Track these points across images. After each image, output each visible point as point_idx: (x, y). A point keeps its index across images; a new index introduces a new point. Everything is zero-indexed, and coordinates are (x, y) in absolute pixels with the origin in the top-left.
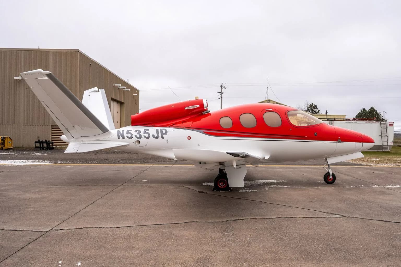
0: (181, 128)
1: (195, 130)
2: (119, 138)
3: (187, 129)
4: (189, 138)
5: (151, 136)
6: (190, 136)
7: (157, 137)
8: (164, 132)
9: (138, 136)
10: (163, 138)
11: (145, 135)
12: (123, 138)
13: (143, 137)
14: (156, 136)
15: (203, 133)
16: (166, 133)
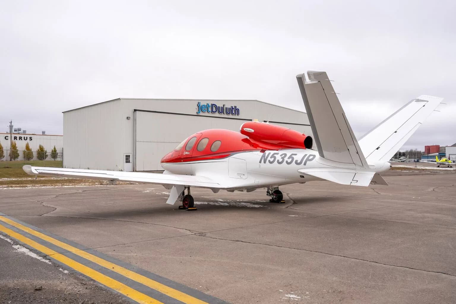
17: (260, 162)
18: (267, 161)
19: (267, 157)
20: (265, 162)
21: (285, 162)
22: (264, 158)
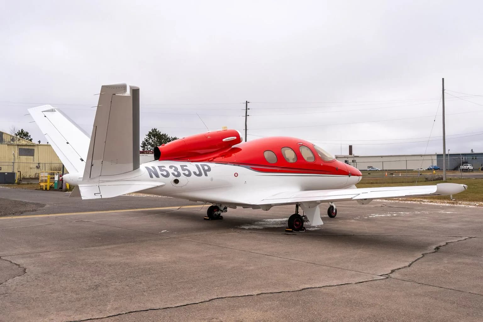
0: (226, 163)
1: (242, 165)
2: (151, 177)
3: (232, 164)
4: (236, 175)
5: (192, 173)
6: (238, 173)
7: (200, 175)
8: (206, 168)
9: (176, 173)
10: (206, 175)
11: (184, 172)
12: (157, 177)
13: (182, 175)
14: (198, 173)
15: (251, 168)
16: (209, 169)
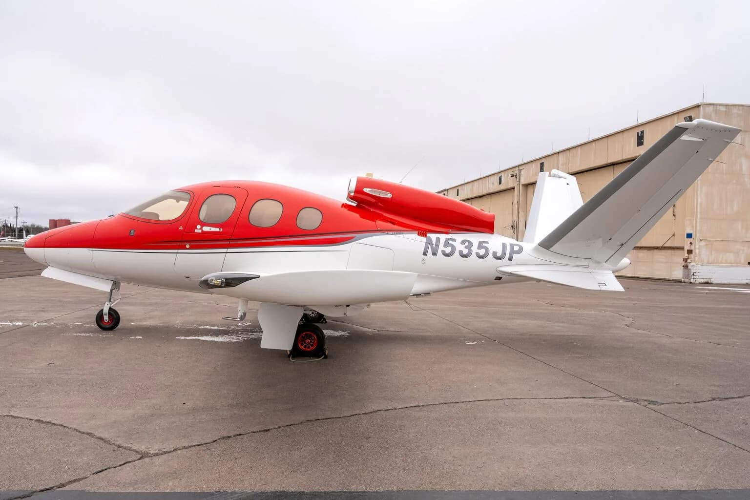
17: (425, 253)
18: (439, 252)
19: (437, 245)
20: (434, 254)
21: (474, 254)
22: (432, 248)
